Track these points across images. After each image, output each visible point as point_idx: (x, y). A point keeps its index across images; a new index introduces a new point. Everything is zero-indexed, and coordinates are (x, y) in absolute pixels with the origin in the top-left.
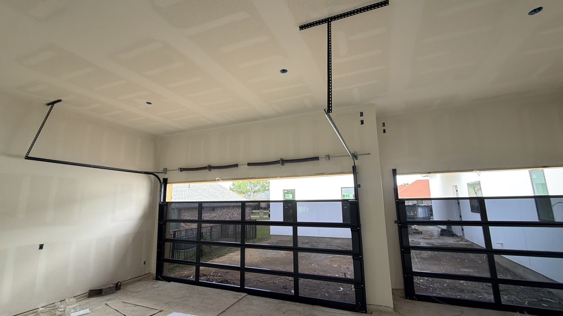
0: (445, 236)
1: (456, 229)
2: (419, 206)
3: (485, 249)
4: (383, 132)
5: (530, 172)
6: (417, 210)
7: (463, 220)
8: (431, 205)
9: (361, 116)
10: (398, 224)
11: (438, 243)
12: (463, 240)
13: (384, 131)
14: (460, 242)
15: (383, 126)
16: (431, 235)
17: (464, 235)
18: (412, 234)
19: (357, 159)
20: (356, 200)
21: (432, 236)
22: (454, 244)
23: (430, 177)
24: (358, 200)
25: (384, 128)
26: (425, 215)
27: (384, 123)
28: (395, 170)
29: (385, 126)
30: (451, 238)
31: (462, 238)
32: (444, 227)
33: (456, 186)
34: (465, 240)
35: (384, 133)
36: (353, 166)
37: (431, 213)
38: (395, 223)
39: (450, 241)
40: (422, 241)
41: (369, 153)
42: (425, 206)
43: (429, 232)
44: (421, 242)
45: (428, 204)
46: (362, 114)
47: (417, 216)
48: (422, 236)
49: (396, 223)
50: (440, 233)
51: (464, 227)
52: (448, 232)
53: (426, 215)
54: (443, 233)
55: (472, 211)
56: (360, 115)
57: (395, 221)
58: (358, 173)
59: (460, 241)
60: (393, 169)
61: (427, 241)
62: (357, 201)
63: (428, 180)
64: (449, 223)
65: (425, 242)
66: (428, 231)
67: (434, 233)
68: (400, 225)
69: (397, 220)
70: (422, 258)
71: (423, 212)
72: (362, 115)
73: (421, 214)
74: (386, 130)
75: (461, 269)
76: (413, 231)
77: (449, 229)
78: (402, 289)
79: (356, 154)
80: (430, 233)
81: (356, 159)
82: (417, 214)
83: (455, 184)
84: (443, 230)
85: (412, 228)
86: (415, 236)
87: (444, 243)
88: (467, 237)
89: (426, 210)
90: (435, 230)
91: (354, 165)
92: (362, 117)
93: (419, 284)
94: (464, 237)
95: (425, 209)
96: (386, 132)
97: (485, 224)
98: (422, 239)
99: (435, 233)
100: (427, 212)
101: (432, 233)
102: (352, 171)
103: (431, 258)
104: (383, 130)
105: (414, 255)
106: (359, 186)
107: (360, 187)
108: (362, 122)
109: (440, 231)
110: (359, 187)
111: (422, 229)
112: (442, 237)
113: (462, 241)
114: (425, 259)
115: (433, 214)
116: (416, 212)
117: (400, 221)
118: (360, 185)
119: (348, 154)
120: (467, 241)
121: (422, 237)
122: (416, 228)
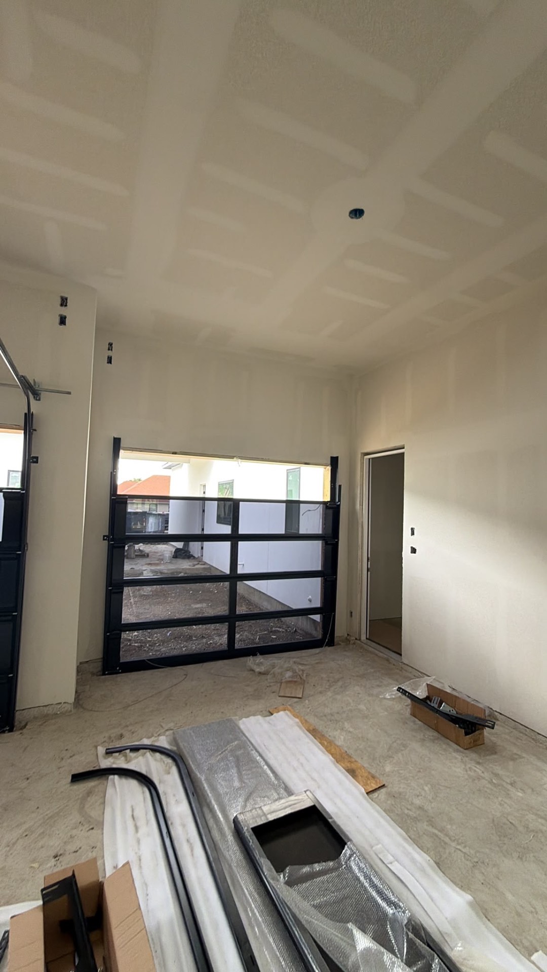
0: (179, 558)
1: (194, 547)
2: (151, 514)
3: (228, 575)
4: (106, 362)
5: (288, 471)
6: (147, 520)
7: (206, 532)
8: (168, 514)
9: (62, 305)
10: (109, 542)
11: (168, 570)
12: (200, 563)
13: (110, 360)
14: (197, 567)
15: (109, 350)
16: (161, 557)
17: (202, 556)
18: (133, 558)
19: (39, 400)
20: (23, 490)
21: (162, 560)
22: (190, 569)
23: (173, 470)
24: (26, 491)
25: (110, 353)
26: (157, 527)
27: (111, 344)
28: (119, 439)
29: (112, 350)
30: (187, 560)
31: (199, 560)
32: (180, 545)
33: (205, 486)
34: (203, 563)
35: (108, 363)
36: (26, 414)
37: (166, 525)
38: (104, 539)
39: (184, 567)
40: (146, 568)
41: (69, 391)
42: (159, 515)
43: (159, 554)
44: (145, 570)
45: (163, 512)
46: (64, 302)
47: (146, 529)
48: (147, 560)
49: (106, 540)
50: (173, 554)
51: (205, 543)
52: (184, 553)
53: (159, 527)
54: (179, 554)
55: (217, 522)
56: (59, 301)
57: (104, 536)
58: (35, 430)
59: (197, 564)
60: (115, 437)
61: (153, 568)
62: (24, 492)
63: (169, 477)
64: (186, 538)
65: (151, 570)
66: (157, 553)
67: (165, 555)
68: (113, 543)
69: (107, 534)
70: (141, 596)
71: (155, 523)
72: (65, 304)
73: (152, 527)
74: (112, 358)
75: (192, 605)
76: (136, 554)
77: (185, 548)
78: (99, 659)
79: (37, 386)
80: (160, 556)
81: (37, 400)
82: (145, 526)
83: (203, 483)
84: (177, 550)
85: (136, 548)
86: (139, 561)
87: (178, 568)
88: (206, 559)
89: (161, 520)
90: (167, 549)
91: (26, 411)
92: (63, 308)
93: (130, 640)
94: (202, 559)
95: (159, 519)
96: (112, 363)
97: (235, 538)
98: (146, 566)
99: (167, 555)
100: (160, 524)
101: (163, 555)
102: (23, 424)
103: (156, 594)
104: (108, 358)
105: (131, 593)
106: (35, 460)
107: (37, 462)
108: (63, 321)
109: (173, 552)
110: (34, 462)
111: (150, 549)
112: (175, 561)
113: (198, 564)
114: (146, 597)
115: (168, 526)
116: (146, 524)
117: (113, 537)
118: (37, 458)
119: (15, 384)
120: (205, 563)
121: (148, 562)
122: (141, 549)
